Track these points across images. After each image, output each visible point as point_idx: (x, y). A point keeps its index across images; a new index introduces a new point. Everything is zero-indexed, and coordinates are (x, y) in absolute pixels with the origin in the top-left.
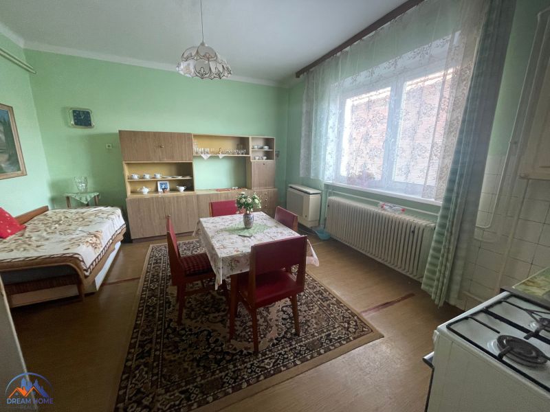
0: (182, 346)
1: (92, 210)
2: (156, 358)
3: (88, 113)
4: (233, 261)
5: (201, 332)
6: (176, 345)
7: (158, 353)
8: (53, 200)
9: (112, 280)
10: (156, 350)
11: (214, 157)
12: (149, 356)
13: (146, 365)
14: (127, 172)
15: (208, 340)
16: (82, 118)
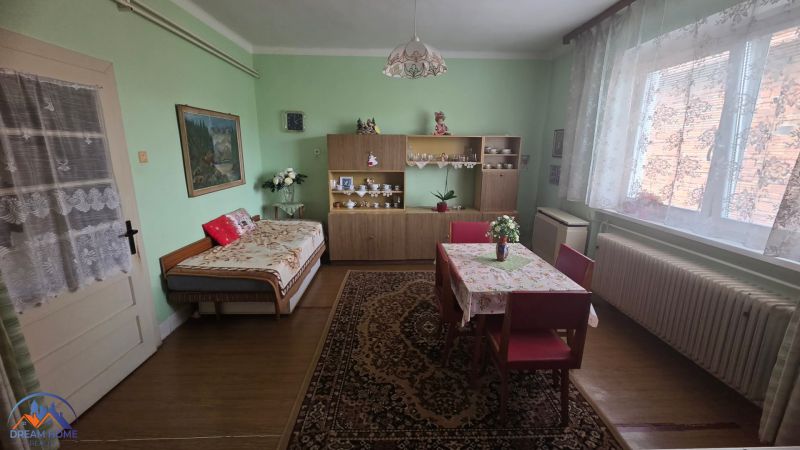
0: (361, 394)
1: (296, 222)
2: (335, 399)
3: (301, 116)
4: (484, 298)
5: (385, 384)
6: (355, 391)
7: (337, 393)
8: (265, 209)
9: (306, 303)
10: (335, 390)
11: (432, 166)
12: (328, 394)
13: (324, 402)
14: (333, 183)
15: (389, 395)
16: (295, 122)
